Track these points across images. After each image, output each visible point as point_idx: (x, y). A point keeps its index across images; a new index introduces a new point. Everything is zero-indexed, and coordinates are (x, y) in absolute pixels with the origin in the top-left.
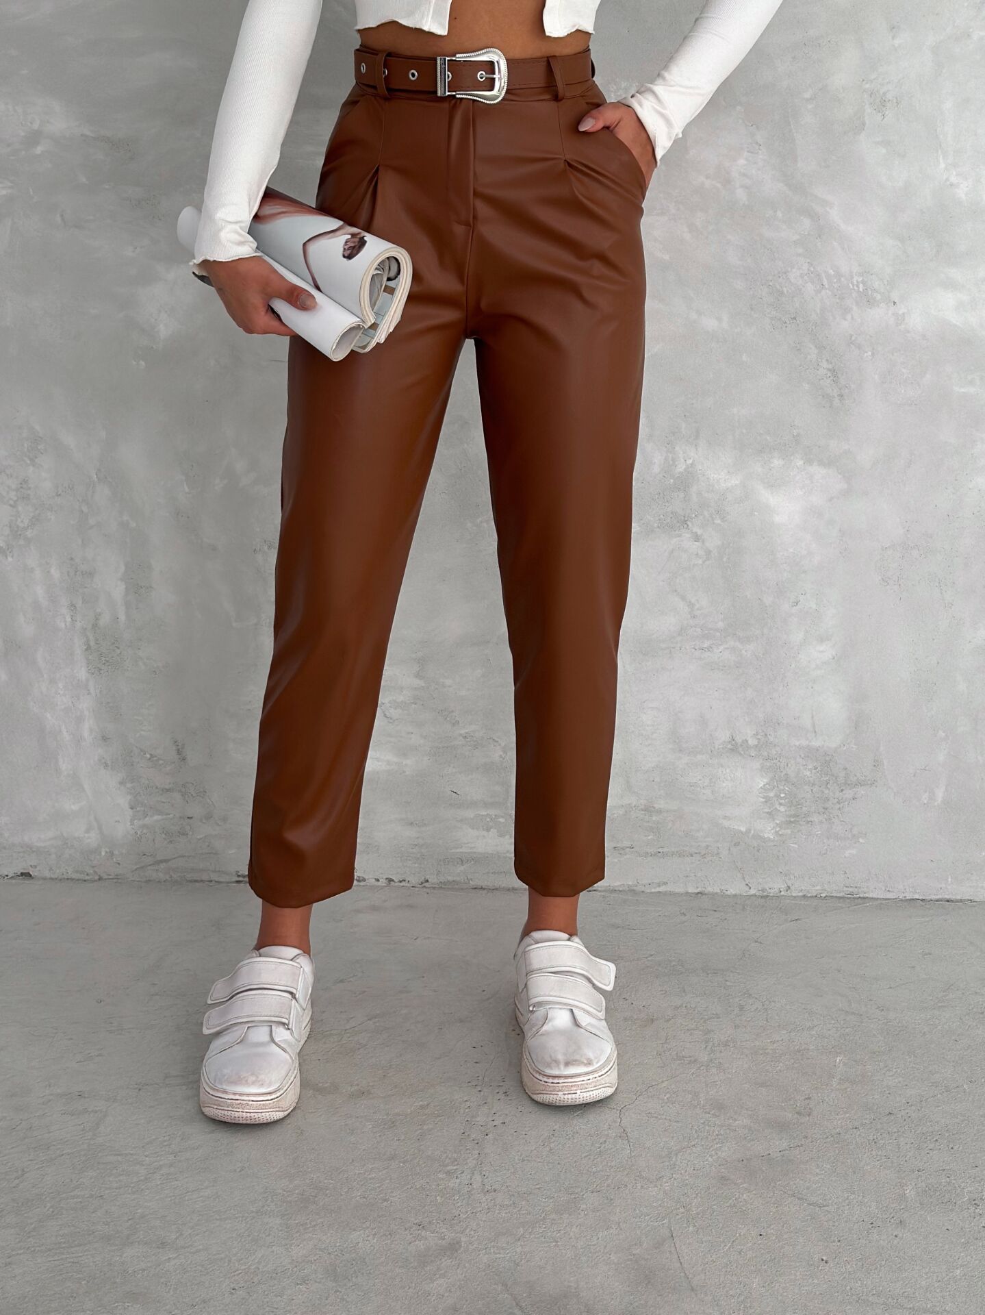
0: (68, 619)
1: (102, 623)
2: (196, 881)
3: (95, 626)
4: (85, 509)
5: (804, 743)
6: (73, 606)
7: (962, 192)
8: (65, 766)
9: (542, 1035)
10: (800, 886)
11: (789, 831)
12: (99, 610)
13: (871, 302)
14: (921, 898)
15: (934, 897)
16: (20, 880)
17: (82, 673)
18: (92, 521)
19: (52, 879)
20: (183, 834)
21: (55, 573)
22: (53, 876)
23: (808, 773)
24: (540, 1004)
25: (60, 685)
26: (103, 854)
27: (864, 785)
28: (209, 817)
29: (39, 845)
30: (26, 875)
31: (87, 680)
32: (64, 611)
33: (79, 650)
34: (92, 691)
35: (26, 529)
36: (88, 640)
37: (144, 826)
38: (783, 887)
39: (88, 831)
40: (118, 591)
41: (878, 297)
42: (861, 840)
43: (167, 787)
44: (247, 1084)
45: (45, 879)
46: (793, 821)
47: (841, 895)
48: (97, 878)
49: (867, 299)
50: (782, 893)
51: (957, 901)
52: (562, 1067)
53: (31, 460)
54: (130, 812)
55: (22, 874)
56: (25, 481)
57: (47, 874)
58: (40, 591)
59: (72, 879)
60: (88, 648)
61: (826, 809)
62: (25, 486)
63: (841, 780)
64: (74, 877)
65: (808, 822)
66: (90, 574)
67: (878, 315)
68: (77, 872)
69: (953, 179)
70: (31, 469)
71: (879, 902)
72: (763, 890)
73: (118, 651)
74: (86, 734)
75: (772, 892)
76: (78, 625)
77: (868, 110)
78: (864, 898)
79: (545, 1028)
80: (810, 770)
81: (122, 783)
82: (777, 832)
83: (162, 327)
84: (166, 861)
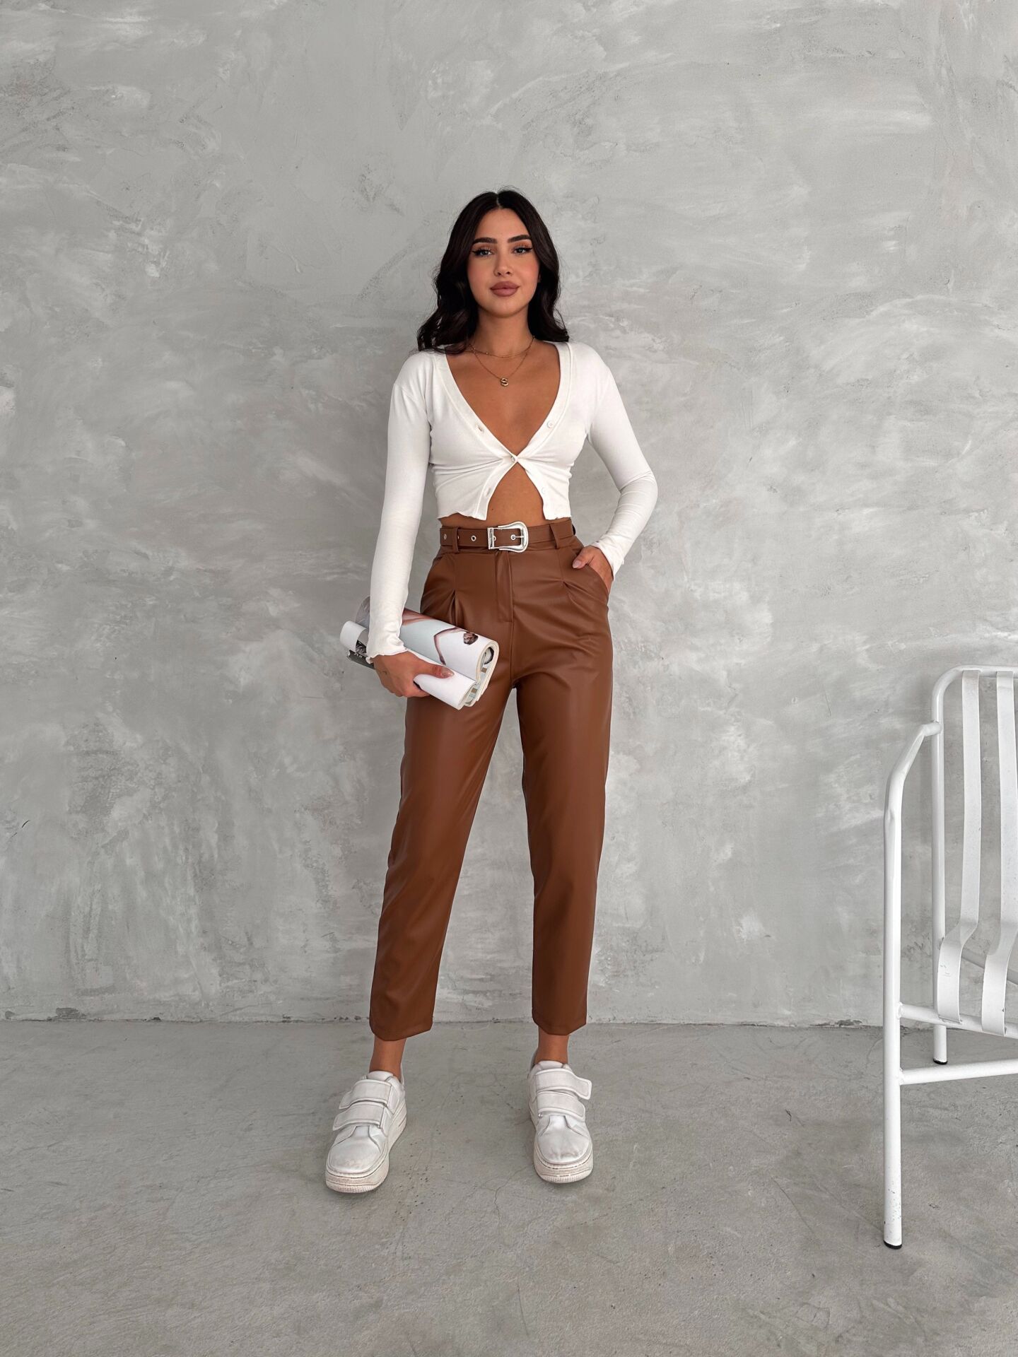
0: (184, 858)
1: (203, 860)
2: (258, 1022)
3: (200, 862)
4: (195, 790)
5: (620, 925)
6: (186, 849)
7: (697, 595)
8: (180, 949)
9: (547, 1134)
10: (623, 1017)
11: (613, 982)
12: (202, 852)
13: (650, 658)
14: (693, 1023)
15: (700, 1022)
16: (152, 1023)
17: (191, 891)
18: (199, 797)
19: (172, 1021)
20: (251, 992)
21: (177, 830)
22: (174, 1020)
23: (624, 944)
24: (545, 1113)
25: (179, 900)
26: (203, 1005)
27: (657, 951)
28: (266, 980)
29: (165, 1000)
30: (157, 1019)
31: (194, 896)
32: (181, 852)
33: (189, 877)
34: (198, 903)
35: (160, 803)
36: (195, 869)
37: (228, 987)
38: (611, 1017)
39: (194, 991)
40: (214, 839)
41: (653, 655)
42: (657, 987)
43: (241, 962)
44: (349, 1166)
45: (168, 1021)
46: (616, 975)
47: (646, 1022)
48: (199, 1020)
49: (647, 656)
50: (611, 1022)
51: (715, 1025)
52: (559, 1157)
53: (164, 761)
54: (219, 978)
55: (155, 1019)
56: (160, 774)
57: (169, 1018)
58: (167, 840)
59: (184, 1021)
60: (195, 876)
61: (635, 967)
62: (160, 777)
63: (644, 949)
64: (185, 1020)
65: (625, 976)
66: (197, 830)
67: (653, 666)
68: (188, 1017)
69: (693, 587)
70: (164, 766)
71: (669, 1026)
72: (600, 1020)
73: (213, 877)
74: (193, 929)
75: (605, 1021)
76: (190, 860)
77: (643, 548)
78: (660, 1024)
79: (548, 1129)
80: (625, 942)
81: (214, 960)
82: (606, 983)
83: (242, 680)
84: (241, 1009)
